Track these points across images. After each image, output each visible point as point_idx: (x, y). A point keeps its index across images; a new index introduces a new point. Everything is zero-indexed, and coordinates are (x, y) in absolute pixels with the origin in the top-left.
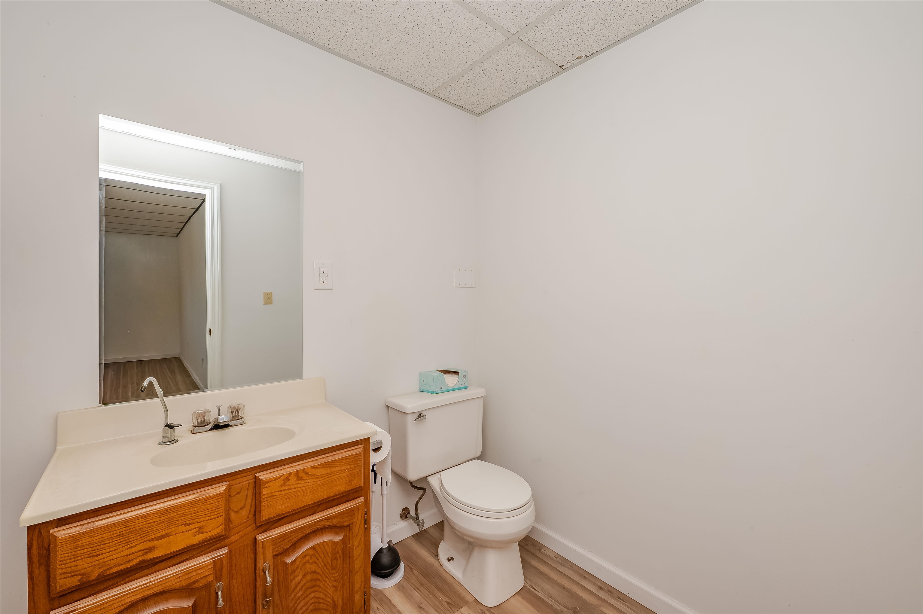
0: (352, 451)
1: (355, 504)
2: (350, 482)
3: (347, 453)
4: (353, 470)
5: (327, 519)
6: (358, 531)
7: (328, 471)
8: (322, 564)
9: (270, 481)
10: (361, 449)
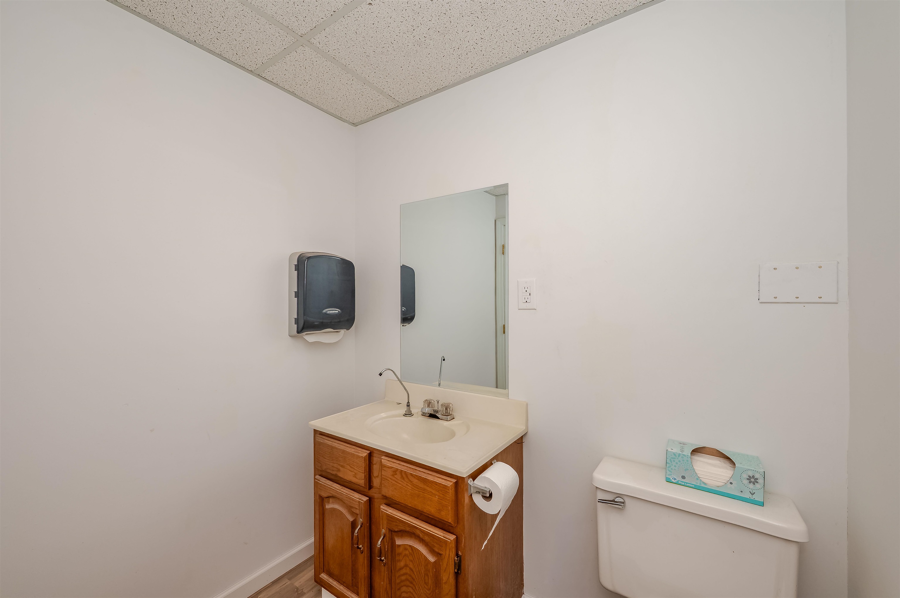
0: (443, 480)
1: (444, 537)
2: (439, 510)
3: (439, 479)
4: (441, 499)
5: (423, 532)
6: (446, 567)
7: (421, 485)
8: (418, 570)
9: (386, 467)
10: (451, 484)
